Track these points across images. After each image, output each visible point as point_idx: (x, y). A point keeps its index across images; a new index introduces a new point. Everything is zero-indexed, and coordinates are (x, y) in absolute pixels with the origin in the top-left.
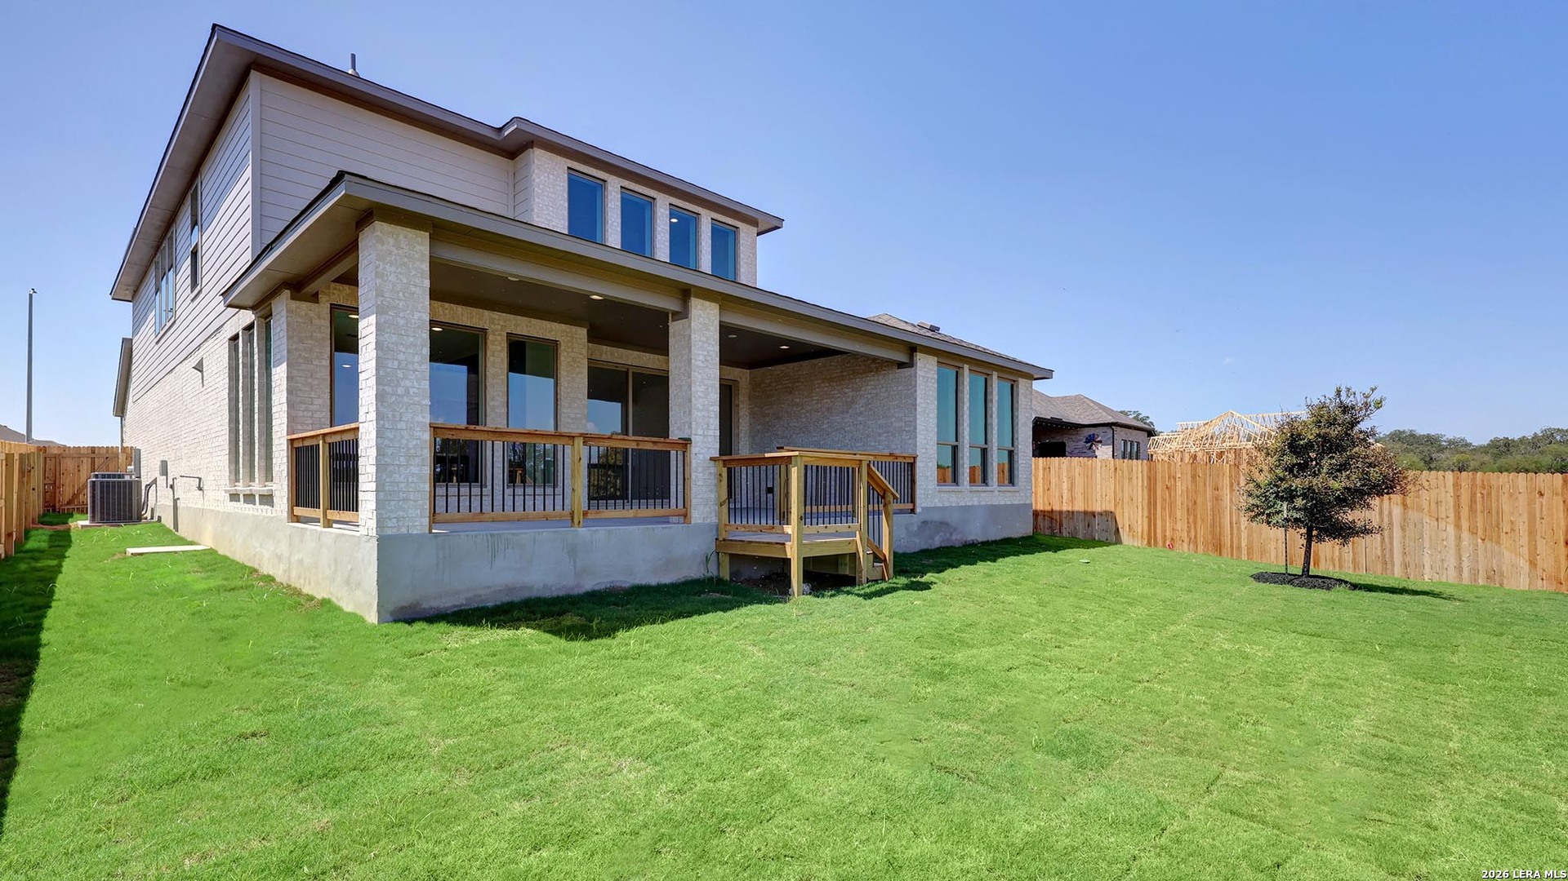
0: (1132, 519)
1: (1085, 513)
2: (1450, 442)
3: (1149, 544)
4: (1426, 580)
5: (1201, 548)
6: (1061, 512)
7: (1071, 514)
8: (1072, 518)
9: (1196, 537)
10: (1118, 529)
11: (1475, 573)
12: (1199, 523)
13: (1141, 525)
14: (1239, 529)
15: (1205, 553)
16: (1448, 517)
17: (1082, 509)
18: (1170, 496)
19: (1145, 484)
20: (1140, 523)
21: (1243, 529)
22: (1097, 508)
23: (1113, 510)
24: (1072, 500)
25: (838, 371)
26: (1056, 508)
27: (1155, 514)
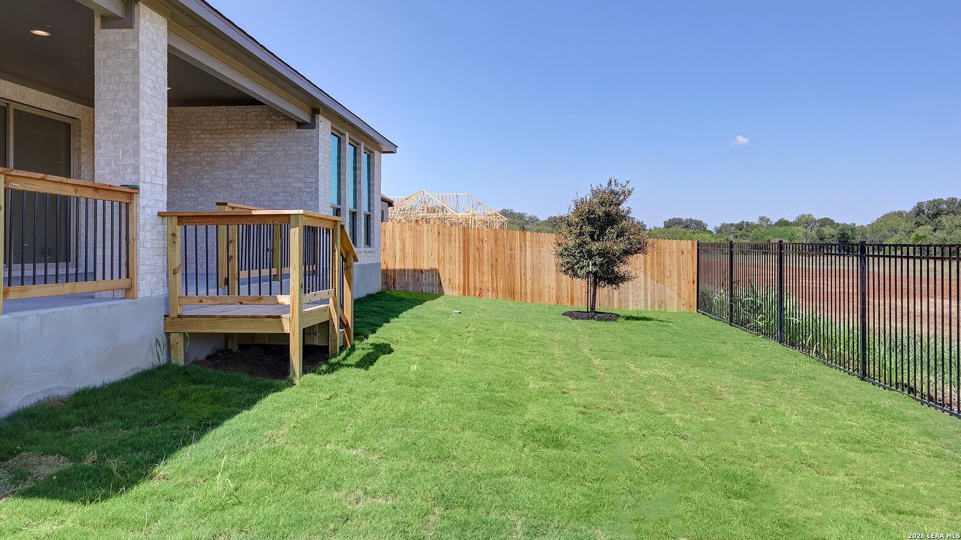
0: (452, 275)
1: (415, 270)
2: (530, 218)
3: (464, 293)
4: (630, 309)
5: (500, 294)
6: (394, 270)
7: (403, 272)
8: (404, 275)
9: (497, 287)
10: (441, 283)
11: (653, 304)
12: (499, 275)
13: (458, 279)
14: (525, 279)
15: (504, 298)
16: (640, 268)
17: (412, 267)
18: (479, 255)
19: (462, 246)
20: (457, 277)
21: (528, 280)
22: (425, 266)
23: (437, 268)
24: (404, 258)
25: (223, 123)
26: (391, 267)
27: (468, 270)
